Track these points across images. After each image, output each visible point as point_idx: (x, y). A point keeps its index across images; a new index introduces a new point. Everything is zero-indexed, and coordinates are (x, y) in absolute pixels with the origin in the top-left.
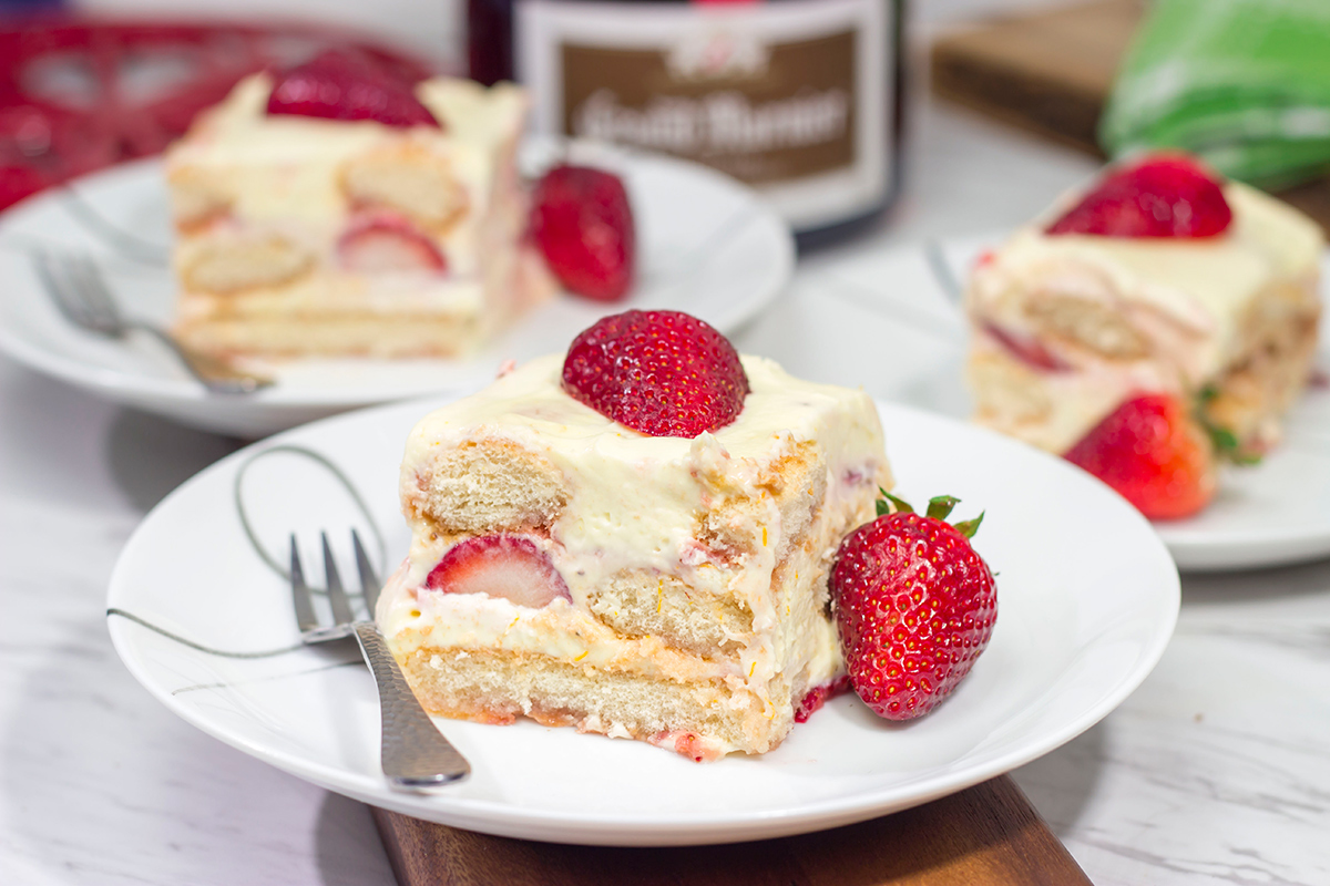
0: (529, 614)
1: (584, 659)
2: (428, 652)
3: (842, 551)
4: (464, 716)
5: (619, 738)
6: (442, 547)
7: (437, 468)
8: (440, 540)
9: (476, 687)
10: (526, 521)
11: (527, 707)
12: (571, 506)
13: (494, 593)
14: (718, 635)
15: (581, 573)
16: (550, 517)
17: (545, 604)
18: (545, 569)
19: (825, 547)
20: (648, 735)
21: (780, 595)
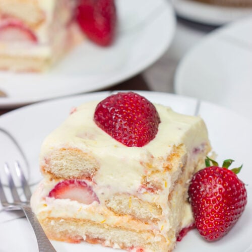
0: (85, 206)
1: (104, 223)
2: (50, 219)
3: (192, 181)
4: (62, 240)
5: (117, 249)
6: (54, 183)
7: (52, 157)
8: (54, 180)
9: (67, 231)
10: (83, 175)
11: (85, 238)
12: (99, 171)
13: (73, 199)
14: (150, 216)
15: (103, 194)
16: (92, 175)
17: (90, 203)
18: (90, 191)
19: (187, 180)
20: (126, 248)
21: (171, 201)
